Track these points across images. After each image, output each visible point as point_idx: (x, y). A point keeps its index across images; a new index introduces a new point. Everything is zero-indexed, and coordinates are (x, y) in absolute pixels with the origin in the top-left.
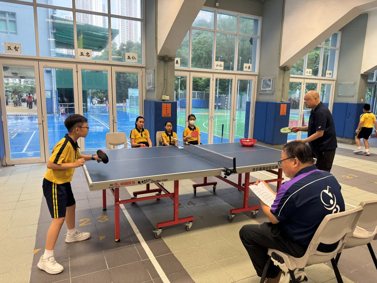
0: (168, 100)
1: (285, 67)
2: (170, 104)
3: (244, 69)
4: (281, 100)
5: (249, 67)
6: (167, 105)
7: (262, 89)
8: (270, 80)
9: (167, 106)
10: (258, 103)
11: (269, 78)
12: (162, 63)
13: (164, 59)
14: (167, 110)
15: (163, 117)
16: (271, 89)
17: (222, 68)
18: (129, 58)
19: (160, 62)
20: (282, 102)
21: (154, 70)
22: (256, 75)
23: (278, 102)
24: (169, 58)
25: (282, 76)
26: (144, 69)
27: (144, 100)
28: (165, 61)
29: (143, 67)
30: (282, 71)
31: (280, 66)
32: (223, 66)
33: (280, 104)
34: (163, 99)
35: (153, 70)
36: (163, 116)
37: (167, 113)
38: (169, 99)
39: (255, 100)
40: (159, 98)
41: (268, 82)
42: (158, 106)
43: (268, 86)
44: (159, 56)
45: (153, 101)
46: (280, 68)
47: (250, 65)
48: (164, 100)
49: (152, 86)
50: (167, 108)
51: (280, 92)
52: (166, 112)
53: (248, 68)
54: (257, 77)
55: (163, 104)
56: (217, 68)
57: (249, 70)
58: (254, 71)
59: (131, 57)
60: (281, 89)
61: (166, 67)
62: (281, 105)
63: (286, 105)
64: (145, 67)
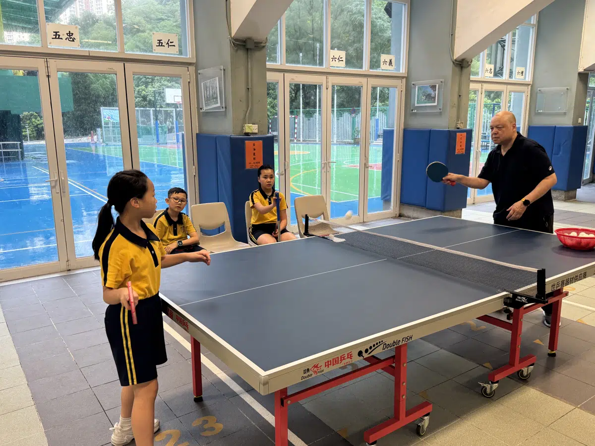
0: (256, 134)
1: (463, 60)
2: (261, 141)
3: (383, 66)
4: (456, 126)
5: (391, 60)
6: (254, 145)
7: (416, 105)
8: (434, 87)
9: (254, 147)
10: (407, 133)
11: (431, 82)
12: (241, 53)
13: (244, 46)
14: (254, 154)
15: (249, 170)
16: (435, 104)
17: (343, 64)
18: (160, 44)
19: (237, 50)
20: (458, 128)
21: (224, 70)
22: (403, 77)
23: (452, 129)
24: (256, 43)
25: (457, 78)
26: (192, 69)
27: (197, 134)
28: (247, 49)
29: (190, 64)
30: (457, 69)
31: (455, 58)
32: (344, 59)
33: (455, 132)
34: (248, 130)
35: (222, 67)
36: (248, 167)
37: (255, 161)
38: (256, 131)
39: (402, 127)
40: (239, 129)
41: (430, 91)
42: (237, 146)
43: (430, 98)
44: (236, 40)
45: (224, 138)
46: (453, 62)
47: (392, 57)
48: (247, 134)
49: (219, 105)
50: (255, 150)
51: (455, 110)
52: (254, 159)
53: (388, 63)
54: (404, 80)
55: (246, 142)
56: (333, 63)
57: (390, 68)
58: (398, 68)
59: (164, 42)
60: (456, 103)
61: (249, 64)
62: (457, 134)
63: (465, 133)
64: (194, 63)
